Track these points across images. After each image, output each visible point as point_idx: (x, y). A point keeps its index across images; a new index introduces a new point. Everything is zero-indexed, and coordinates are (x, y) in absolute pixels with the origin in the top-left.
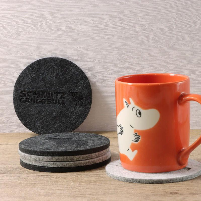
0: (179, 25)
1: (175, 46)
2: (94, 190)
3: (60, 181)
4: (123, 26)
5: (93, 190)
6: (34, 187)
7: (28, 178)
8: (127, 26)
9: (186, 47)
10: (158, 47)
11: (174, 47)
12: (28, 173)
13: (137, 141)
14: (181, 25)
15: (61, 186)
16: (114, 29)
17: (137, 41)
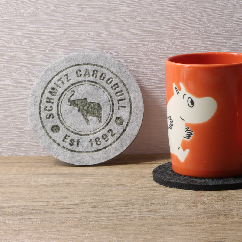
0: (229, 3)
1: (224, 32)
2: (105, 239)
3: (56, 226)
4: (149, 3)
5: (103, 239)
6: (18, 235)
7: (10, 222)
8: (155, 3)
9: (238, 35)
10: (200, 34)
11: (222, 34)
12: (10, 215)
13: (189, 138)
14: (232, 2)
15: (57, 233)
16: (137, 8)
17: (169, 25)
